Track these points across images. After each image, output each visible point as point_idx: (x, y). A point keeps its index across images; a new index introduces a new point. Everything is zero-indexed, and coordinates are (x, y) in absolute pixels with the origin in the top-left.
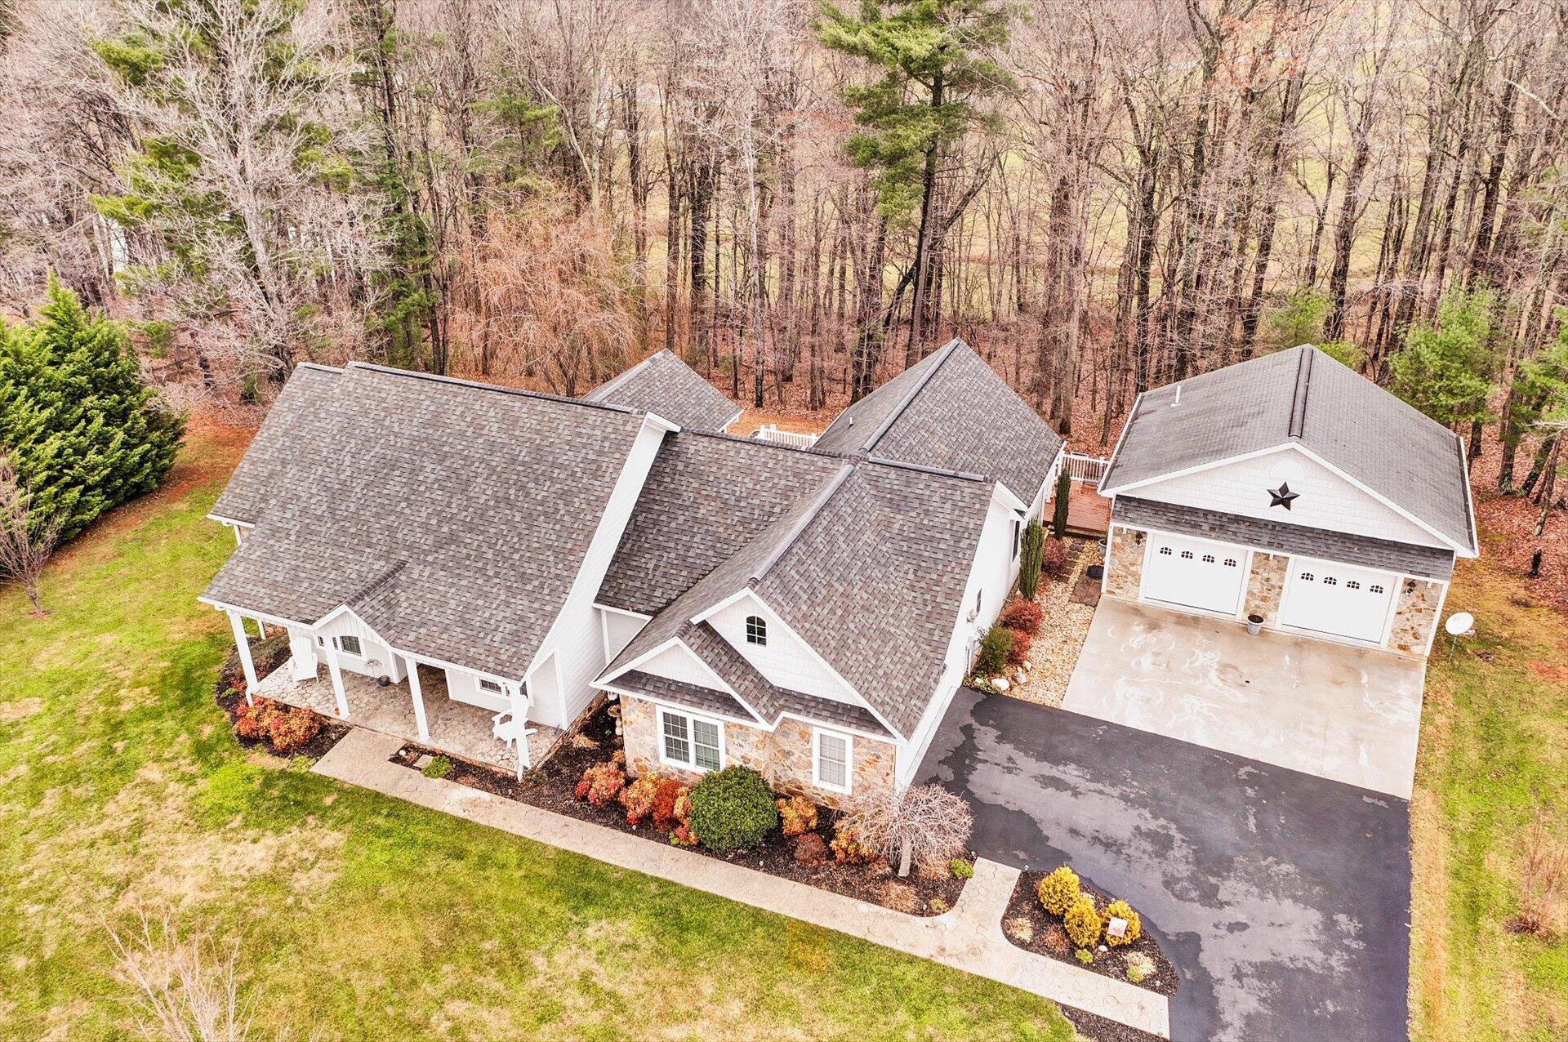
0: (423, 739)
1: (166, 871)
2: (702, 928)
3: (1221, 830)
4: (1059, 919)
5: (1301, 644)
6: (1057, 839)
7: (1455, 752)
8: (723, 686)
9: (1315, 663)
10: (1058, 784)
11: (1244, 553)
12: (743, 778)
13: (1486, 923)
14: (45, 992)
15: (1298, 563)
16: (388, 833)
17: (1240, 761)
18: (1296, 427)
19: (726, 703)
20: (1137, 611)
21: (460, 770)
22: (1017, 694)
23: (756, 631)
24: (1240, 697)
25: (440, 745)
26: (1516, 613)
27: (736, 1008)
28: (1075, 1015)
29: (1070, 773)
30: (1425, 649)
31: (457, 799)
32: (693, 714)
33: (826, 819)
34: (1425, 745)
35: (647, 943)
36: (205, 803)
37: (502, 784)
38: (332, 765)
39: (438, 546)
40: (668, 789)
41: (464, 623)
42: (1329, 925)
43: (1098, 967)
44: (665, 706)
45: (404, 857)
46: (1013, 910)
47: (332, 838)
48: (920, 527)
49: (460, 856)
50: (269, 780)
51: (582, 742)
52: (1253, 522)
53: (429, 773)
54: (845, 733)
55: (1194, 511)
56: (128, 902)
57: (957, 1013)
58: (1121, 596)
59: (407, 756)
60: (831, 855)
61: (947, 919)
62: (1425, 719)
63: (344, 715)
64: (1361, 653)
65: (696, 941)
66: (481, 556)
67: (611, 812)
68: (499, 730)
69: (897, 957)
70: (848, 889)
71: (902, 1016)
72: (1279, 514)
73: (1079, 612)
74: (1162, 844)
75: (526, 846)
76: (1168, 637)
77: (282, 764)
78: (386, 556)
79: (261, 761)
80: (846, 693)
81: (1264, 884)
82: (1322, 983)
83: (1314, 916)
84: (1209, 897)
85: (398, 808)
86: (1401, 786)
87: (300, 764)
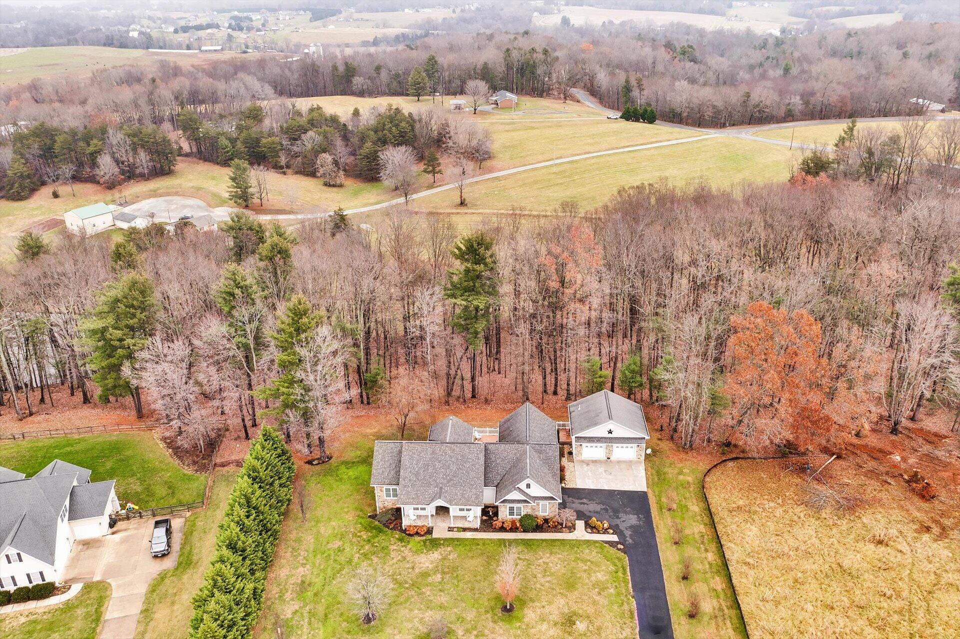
0: (452, 525)
1: (420, 563)
2: (533, 544)
3: (616, 505)
4: (595, 527)
5: (619, 462)
6: (588, 514)
7: (653, 480)
8: (525, 498)
9: (623, 466)
10: (584, 504)
11: (604, 445)
12: (527, 516)
13: (663, 510)
14: (418, 588)
15: (615, 445)
16: (460, 545)
17: (615, 491)
18: (610, 417)
19: (525, 501)
20: (583, 461)
21: (464, 530)
22: (567, 487)
23: (528, 486)
24: (610, 477)
25: (457, 526)
26: (659, 442)
27: (548, 555)
28: (603, 541)
29: (585, 501)
30: (643, 458)
31: (469, 535)
32: (515, 505)
33: (546, 521)
34: (647, 479)
35: (526, 550)
36: (414, 549)
37: (476, 530)
38: (435, 535)
39: (448, 482)
40: (513, 522)
41: (464, 497)
42: (638, 517)
43: (604, 533)
44: (509, 505)
45: (468, 548)
46: (586, 528)
47: (449, 549)
48: (546, 456)
49: (478, 545)
50: (425, 542)
51: (485, 518)
52: (605, 438)
53: (458, 531)
54: (547, 502)
55: (592, 438)
56: (417, 570)
57: (584, 546)
58: (578, 458)
59: (451, 529)
60: (549, 526)
61: (575, 532)
62: (646, 474)
63: (430, 525)
64: (631, 461)
65: (534, 547)
66: (459, 482)
67: (502, 529)
68: (468, 519)
69: (570, 540)
70: (556, 532)
71: (576, 549)
72: (610, 435)
73: (571, 464)
74: (606, 510)
75: (490, 540)
76: (592, 466)
77: (424, 538)
78: (437, 486)
79: (417, 538)
80: (548, 494)
81: (626, 513)
82: (640, 526)
83: (636, 516)
84: (618, 517)
85: (458, 540)
86: (645, 490)
87: (429, 537)
